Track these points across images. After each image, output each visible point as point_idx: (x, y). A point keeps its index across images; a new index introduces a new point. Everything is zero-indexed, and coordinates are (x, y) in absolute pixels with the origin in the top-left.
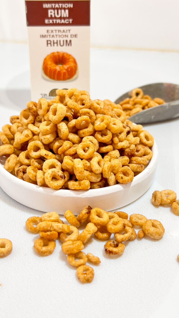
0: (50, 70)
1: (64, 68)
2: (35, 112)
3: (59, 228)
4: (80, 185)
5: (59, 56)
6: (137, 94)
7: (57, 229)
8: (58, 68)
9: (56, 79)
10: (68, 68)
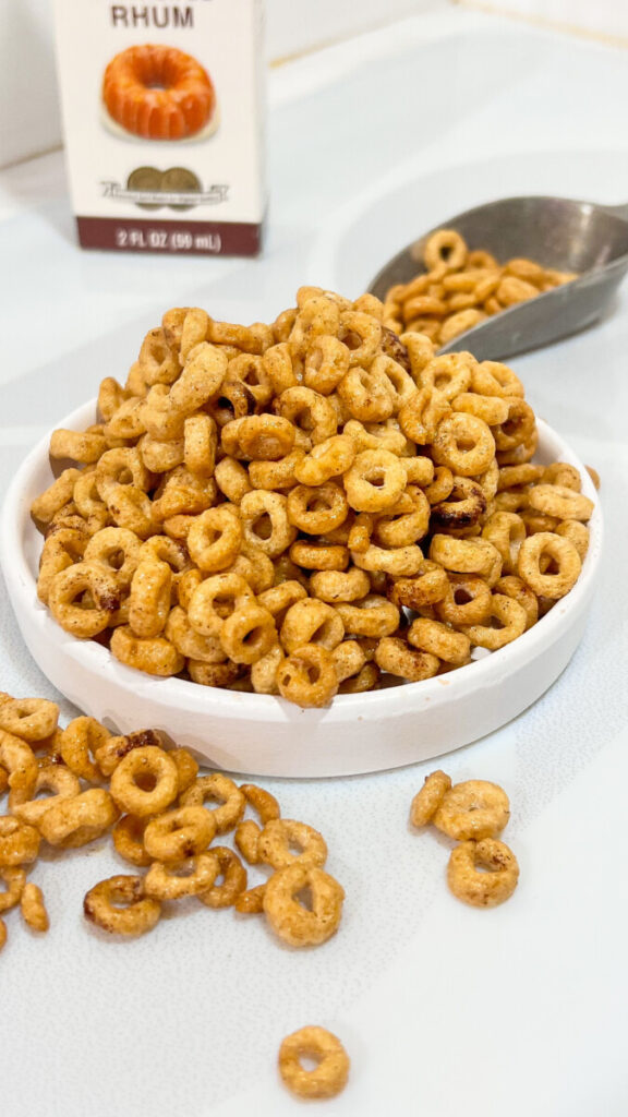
0: (128, 103)
1: (169, 98)
5: (153, 58)
9: (148, 135)
10: (185, 100)
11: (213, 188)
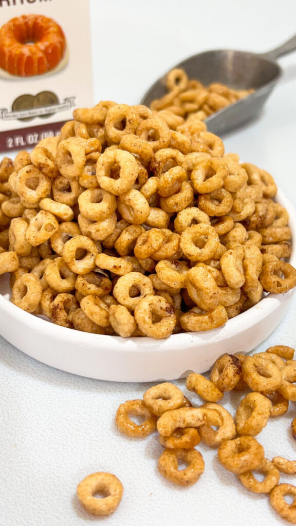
0: (10, 56)
1: (37, 47)
2: (52, 173)
3: (196, 419)
4: (211, 318)
5: (26, 23)
6: (178, 80)
7: (193, 422)
8: (26, 50)
9: (24, 74)
10: (47, 48)
11: (65, 100)
